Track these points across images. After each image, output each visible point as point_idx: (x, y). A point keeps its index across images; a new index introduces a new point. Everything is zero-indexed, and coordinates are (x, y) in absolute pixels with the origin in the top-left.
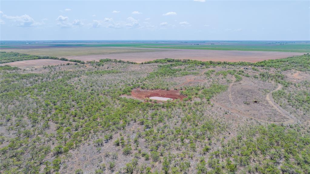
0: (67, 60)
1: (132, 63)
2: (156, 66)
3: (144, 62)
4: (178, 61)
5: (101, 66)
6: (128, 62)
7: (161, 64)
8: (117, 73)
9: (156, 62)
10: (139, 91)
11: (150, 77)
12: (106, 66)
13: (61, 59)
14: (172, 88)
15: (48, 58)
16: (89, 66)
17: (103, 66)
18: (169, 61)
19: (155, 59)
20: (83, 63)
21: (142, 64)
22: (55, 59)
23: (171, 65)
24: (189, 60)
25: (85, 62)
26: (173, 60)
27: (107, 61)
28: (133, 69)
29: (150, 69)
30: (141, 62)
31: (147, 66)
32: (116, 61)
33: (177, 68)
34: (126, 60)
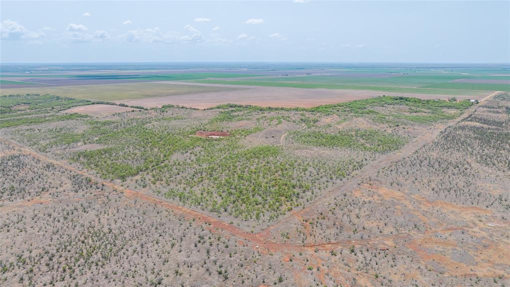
0: (127, 106)
1: (195, 109)
2: (218, 113)
3: (206, 108)
4: (240, 106)
5: (165, 113)
6: (191, 109)
7: (222, 110)
8: (182, 119)
9: (218, 108)
10: (201, 133)
11: (211, 122)
12: (170, 112)
13: (120, 105)
14: (225, 130)
15: (102, 103)
16: (154, 113)
17: (167, 112)
18: (231, 106)
19: (218, 104)
20: (147, 110)
21: (205, 110)
22: (112, 104)
23: (232, 111)
24: (250, 106)
25: (148, 108)
26: (236, 106)
27: (170, 106)
28: (196, 115)
29: (211, 115)
30: (203, 108)
31: (209, 112)
32: (178, 107)
33: (236, 114)
34: (188, 106)
